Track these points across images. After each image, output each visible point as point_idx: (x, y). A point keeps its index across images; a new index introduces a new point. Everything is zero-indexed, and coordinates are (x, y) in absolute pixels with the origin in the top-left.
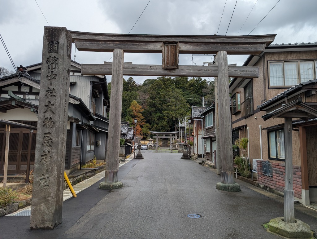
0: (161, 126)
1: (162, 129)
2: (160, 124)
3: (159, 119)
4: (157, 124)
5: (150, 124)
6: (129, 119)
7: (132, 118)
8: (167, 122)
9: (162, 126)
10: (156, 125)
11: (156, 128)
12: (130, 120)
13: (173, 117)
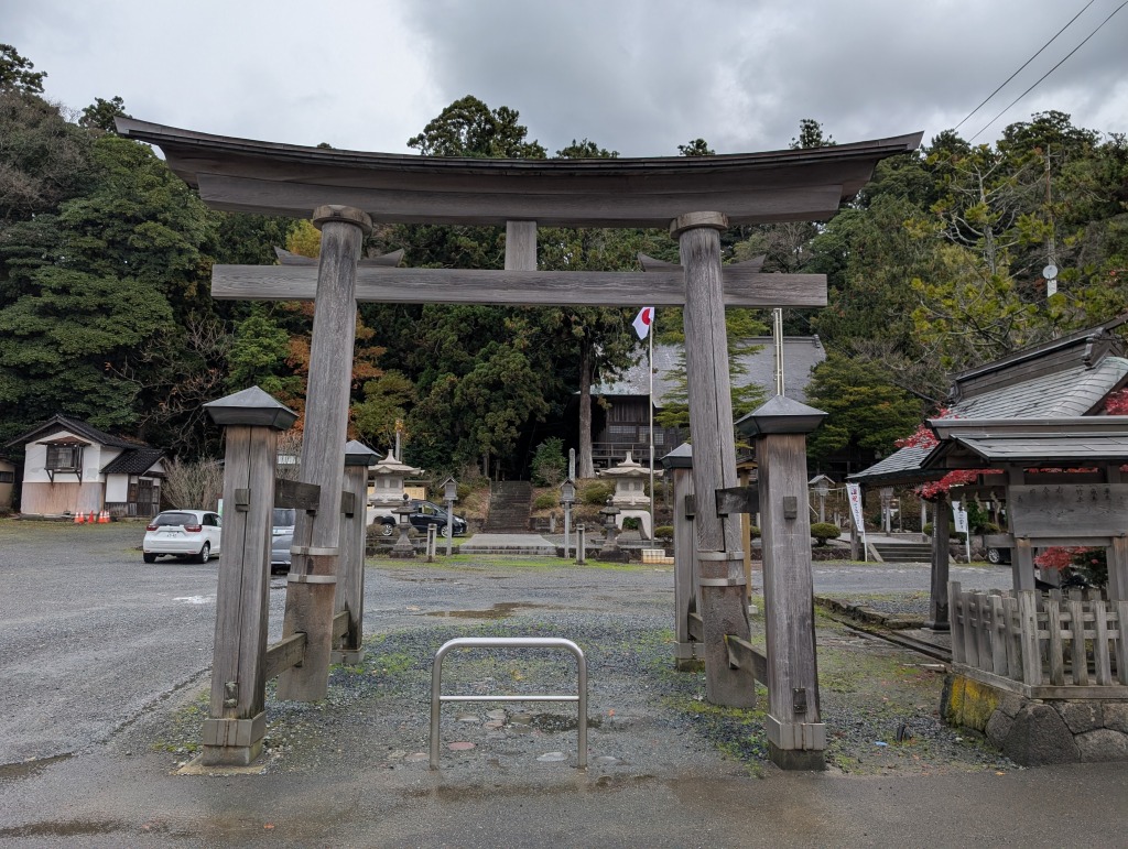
0: (487, 385)
1: (493, 405)
2: (482, 368)
3: (470, 337)
4: (459, 369)
5: (413, 373)
6: (257, 335)
7: (283, 334)
8: (525, 351)
9: (496, 385)
10: (452, 377)
11: (452, 394)
12: (266, 341)
13: (574, 318)
